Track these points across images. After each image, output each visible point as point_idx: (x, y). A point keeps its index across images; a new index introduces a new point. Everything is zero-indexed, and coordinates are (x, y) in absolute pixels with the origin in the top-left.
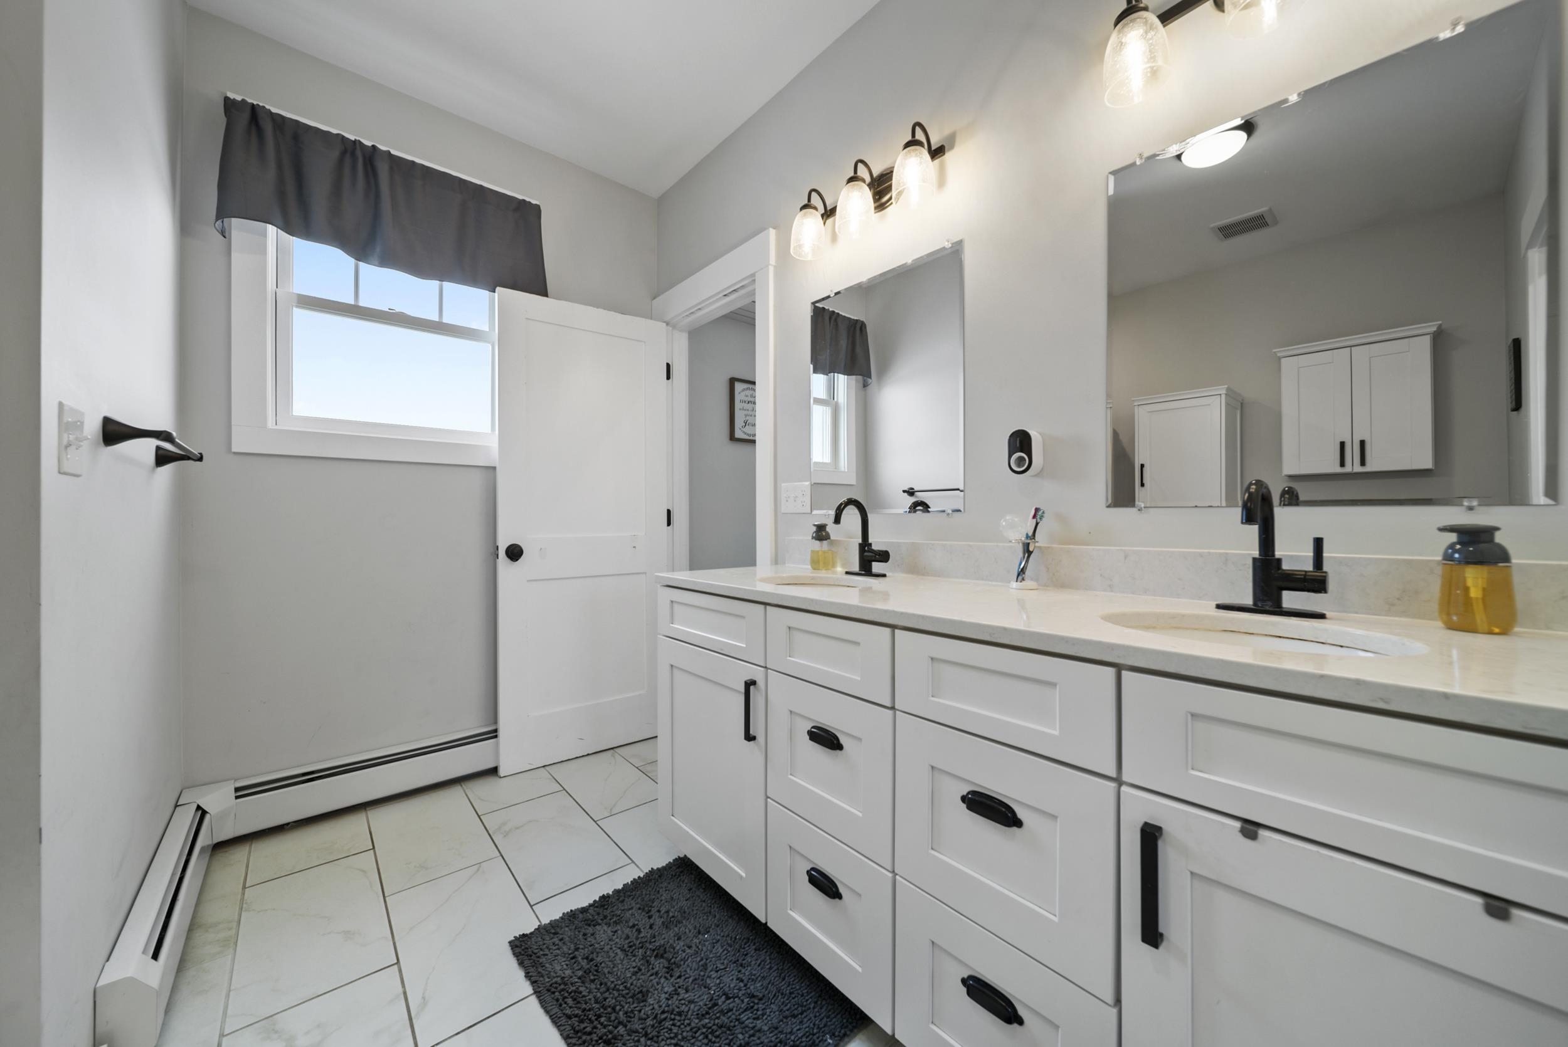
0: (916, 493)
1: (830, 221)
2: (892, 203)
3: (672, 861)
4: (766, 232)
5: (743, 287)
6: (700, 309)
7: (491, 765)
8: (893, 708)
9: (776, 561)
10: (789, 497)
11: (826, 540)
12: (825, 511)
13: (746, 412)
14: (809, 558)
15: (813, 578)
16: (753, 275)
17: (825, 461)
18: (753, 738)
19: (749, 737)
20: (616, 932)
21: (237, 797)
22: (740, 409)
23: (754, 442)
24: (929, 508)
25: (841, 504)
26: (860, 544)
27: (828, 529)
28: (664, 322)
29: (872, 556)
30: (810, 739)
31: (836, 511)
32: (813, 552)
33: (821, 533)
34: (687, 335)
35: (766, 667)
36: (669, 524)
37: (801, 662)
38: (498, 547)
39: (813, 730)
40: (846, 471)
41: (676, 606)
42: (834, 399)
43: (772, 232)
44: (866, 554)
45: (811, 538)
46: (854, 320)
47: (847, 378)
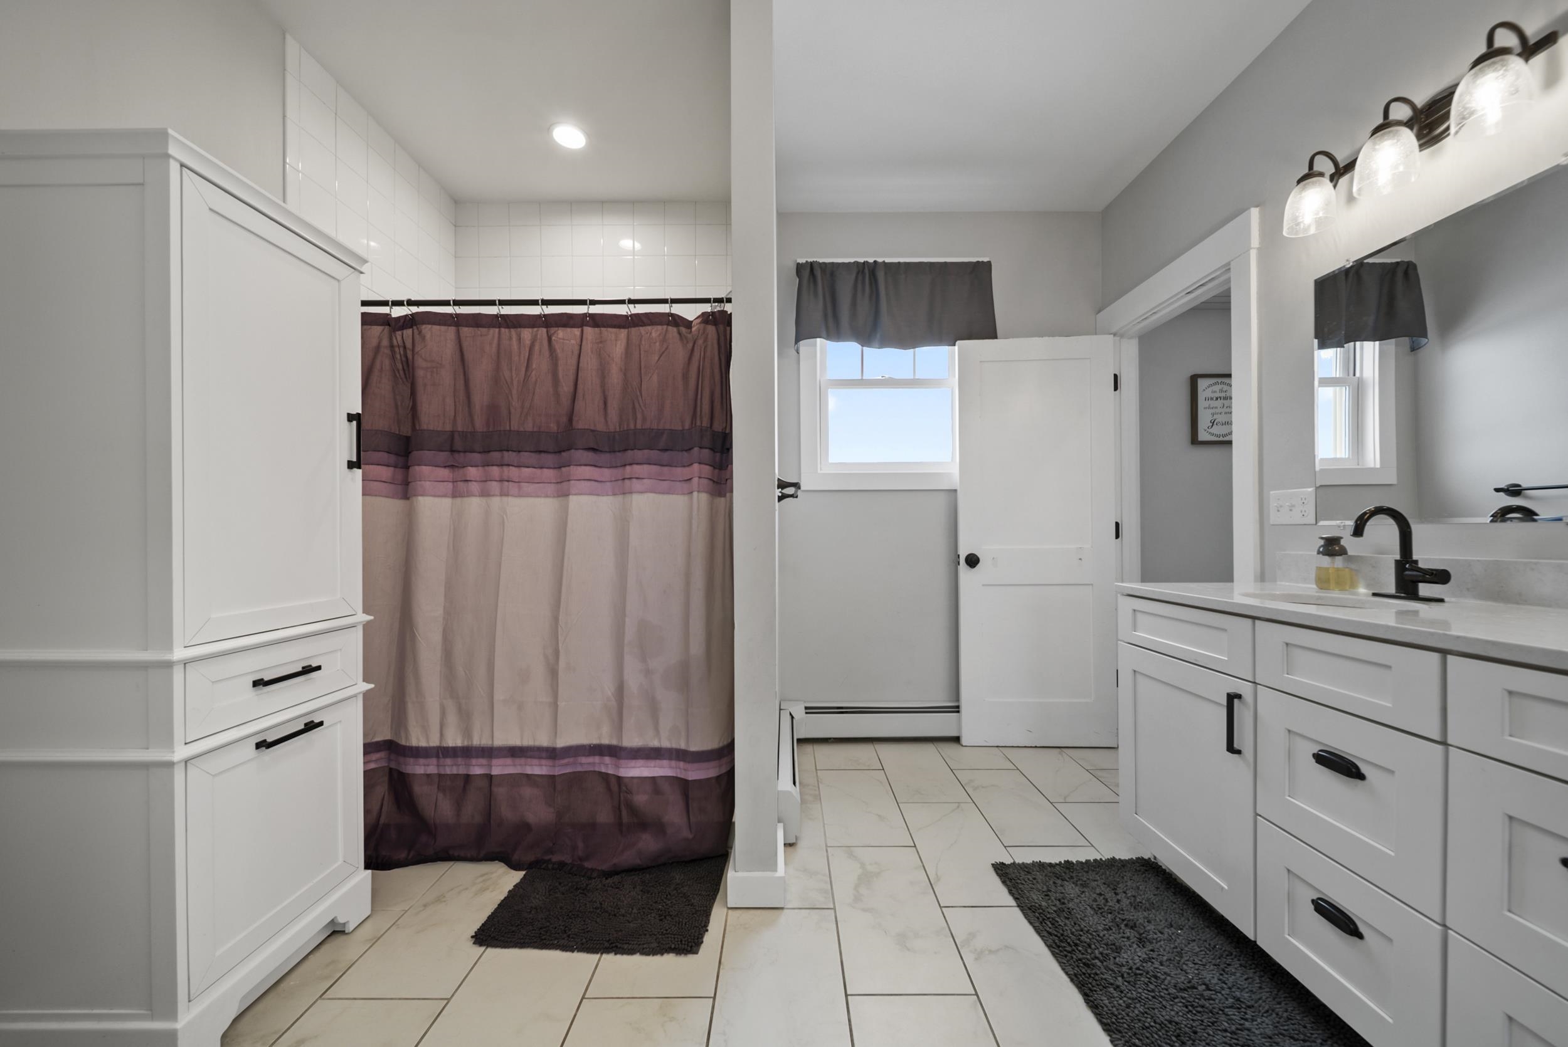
0: (1523, 491)
1: (1343, 181)
2: (1449, 135)
3: (1134, 858)
4: (1246, 212)
5: (1213, 279)
6: (1154, 313)
7: (954, 734)
8: (1444, 743)
9: (1262, 577)
10: (1281, 506)
11: (1341, 555)
12: (1338, 522)
13: (1213, 411)
14: (1313, 576)
15: (1320, 598)
16: (1229, 264)
17: (1338, 456)
18: (1239, 752)
19: (1231, 748)
20: (1083, 892)
21: (806, 713)
22: (1205, 408)
23: (1230, 443)
24: (1537, 515)
25: (1365, 513)
26: (1397, 562)
27: (1343, 542)
28: (1111, 334)
29: (1420, 576)
30: (1317, 762)
31: (1356, 522)
32: (1319, 569)
33: (1332, 547)
34: (1137, 339)
35: (1254, 683)
36: (1117, 536)
37: (1303, 680)
38: (959, 555)
39: (1320, 753)
40: (1378, 466)
41: (1139, 615)
42: (1354, 375)
43: (1255, 213)
44: (1407, 573)
45: (1316, 553)
46: (1392, 263)
47: (1380, 344)
